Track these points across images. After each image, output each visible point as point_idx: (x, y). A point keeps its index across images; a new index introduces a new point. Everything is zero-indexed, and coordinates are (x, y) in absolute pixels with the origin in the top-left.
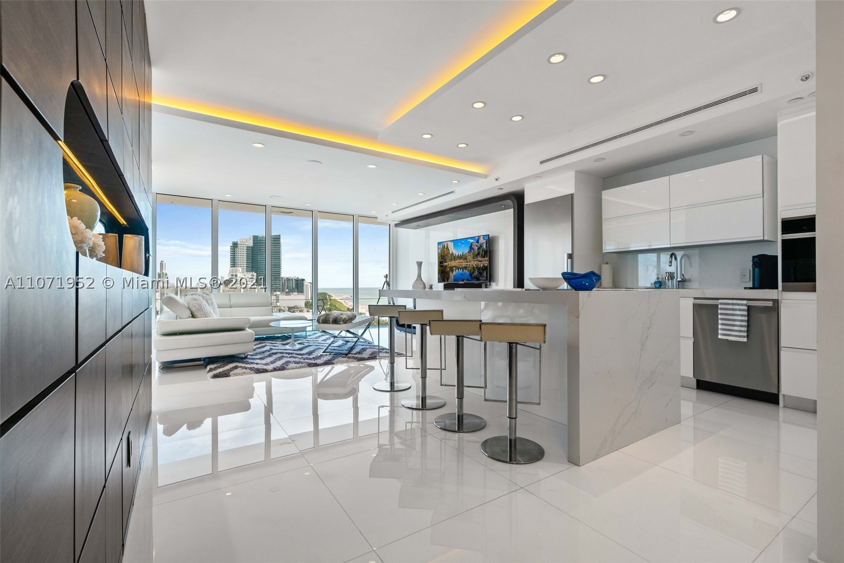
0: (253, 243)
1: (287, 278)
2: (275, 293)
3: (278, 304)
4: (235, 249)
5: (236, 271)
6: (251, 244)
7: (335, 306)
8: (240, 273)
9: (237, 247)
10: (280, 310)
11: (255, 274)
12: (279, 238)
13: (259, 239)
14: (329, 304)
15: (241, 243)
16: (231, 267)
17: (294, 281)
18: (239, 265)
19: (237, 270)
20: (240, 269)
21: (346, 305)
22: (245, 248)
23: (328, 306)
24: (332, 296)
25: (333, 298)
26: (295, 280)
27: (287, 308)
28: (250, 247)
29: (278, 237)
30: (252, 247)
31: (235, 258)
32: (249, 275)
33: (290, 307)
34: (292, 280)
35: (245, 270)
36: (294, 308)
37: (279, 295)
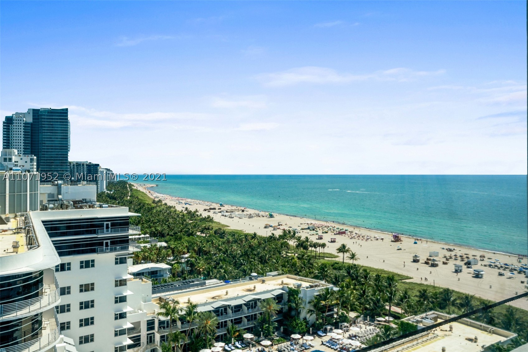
0: (33, 119)
1: (76, 163)
2: (56, 182)
3: (60, 197)
4: (9, 126)
5: (10, 154)
6: (30, 120)
7: (137, 197)
8: (15, 156)
9: (12, 123)
10: (62, 205)
11: (35, 157)
12: (67, 113)
13: (40, 113)
14: (130, 194)
15: (17, 119)
16: (4, 148)
17: (85, 166)
18: (15, 147)
19: (11, 152)
20: (16, 151)
21: (151, 197)
22: (22, 125)
23: (129, 198)
24: (133, 185)
25: (135, 188)
26: (87, 165)
27: (72, 203)
28: (28, 123)
29: (65, 111)
30: (32, 124)
31: (9, 137)
32: (28, 158)
33: (77, 201)
34: (83, 165)
35: (22, 152)
36: (81, 202)
37: (61, 184)
